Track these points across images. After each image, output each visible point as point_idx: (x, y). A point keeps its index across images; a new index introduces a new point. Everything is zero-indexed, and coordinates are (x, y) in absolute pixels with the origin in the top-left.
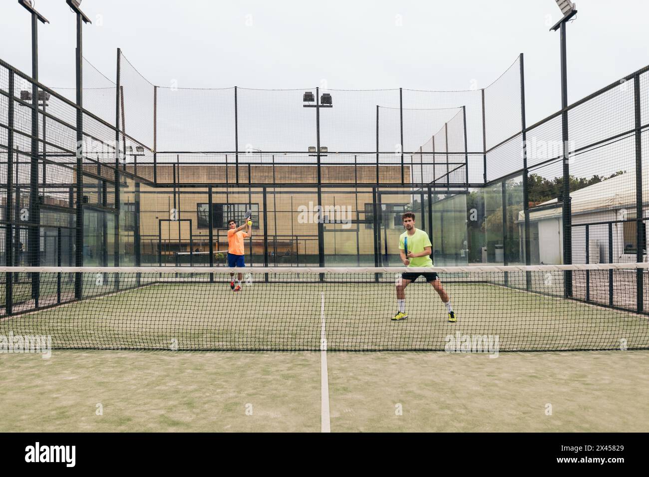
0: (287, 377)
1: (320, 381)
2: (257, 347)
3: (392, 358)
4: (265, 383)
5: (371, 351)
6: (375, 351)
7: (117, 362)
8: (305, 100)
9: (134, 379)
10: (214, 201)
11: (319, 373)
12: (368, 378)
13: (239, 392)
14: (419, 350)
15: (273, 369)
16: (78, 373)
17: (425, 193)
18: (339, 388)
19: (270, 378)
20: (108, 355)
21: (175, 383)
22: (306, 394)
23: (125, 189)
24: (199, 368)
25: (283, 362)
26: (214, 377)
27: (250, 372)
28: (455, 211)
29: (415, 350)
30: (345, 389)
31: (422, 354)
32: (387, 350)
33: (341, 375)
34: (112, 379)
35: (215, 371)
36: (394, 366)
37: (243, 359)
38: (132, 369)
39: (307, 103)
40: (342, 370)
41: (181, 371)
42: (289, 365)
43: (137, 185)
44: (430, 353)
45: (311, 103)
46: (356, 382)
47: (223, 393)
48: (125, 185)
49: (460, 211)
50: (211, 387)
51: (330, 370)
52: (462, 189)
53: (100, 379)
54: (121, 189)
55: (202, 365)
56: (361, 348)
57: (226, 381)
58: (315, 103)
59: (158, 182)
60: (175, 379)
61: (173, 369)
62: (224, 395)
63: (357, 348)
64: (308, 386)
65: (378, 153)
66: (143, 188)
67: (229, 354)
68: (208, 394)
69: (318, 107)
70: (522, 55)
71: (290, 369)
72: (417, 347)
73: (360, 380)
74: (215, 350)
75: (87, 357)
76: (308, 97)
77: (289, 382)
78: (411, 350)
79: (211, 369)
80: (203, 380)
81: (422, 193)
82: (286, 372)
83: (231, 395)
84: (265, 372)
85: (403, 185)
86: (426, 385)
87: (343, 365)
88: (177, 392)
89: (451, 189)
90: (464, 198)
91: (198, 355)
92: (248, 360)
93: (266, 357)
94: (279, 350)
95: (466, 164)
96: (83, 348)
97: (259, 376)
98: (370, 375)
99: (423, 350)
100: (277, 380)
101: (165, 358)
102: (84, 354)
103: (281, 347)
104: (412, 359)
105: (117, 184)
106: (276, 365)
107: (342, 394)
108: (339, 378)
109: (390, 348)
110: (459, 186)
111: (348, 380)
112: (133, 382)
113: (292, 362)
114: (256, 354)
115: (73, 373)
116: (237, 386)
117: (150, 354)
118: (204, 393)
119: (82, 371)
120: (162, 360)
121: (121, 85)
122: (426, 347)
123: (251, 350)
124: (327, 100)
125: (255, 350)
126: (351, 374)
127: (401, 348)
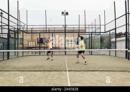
0: (58, 78)
1: (67, 80)
2: (50, 70)
3: (85, 73)
4: (52, 80)
5: (80, 71)
6: (81, 71)
7: (14, 74)
8: (62, 13)
9: (18, 79)
10: (41, 38)
11: (67, 77)
12: (80, 79)
13: (45, 83)
14: (92, 71)
15: (55, 76)
16: (3, 77)
17: (90, 34)
18: (72, 81)
19: (54, 78)
20: (12, 72)
21: (28, 80)
22: (64, 83)
23: (20, 34)
24: (35, 76)
25: (57, 74)
26: (39, 78)
27: (48, 77)
28: (97, 39)
29: (91, 71)
30: (74, 82)
31: (93, 72)
32: (84, 71)
33: (73, 78)
34: (12, 79)
35: (39, 76)
36: (87, 75)
37: (47, 73)
38: (18, 76)
39: (62, 14)
40: (73, 76)
41: (30, 76)
42: (59, 75)
43: (23, 33)
44: (95, 72)
45: (63, 14)
46: (77, 80)
47: (41, 83)
48: (20, 33)
49: (98, 39)
50: (38, 81)
51: (69, 76)
52: (99, 33)
53: (9, 79)
54: (19, 34)
55: (36, 75)
56: (77, 70)
57: (42, 80)
58: (64, 14)
59: (28, 32)
60: (28, 79)
61: (28, 76)
62: (41, 84)
63: (76, 70)
64: (64, 81)
65: (79, 25)
66: (24, 34)
67: (43, 72)
68: (37, 83)
69: (65, 15)
70: (114, 2)
71: (59, 76)
72: (92, 70)
73: (78, 79)
74: (40, 71)
75: (7, 73)
76: (63, 13)
77: (59, 80)
78: (90, 71)
79: (38, 76)
80: (36, 79)
81: (89, 35)
82: (58, 77)
83: (43, 83)
84: (53, 77)
85: (85, 32)
86: (97, 81)
87: (73, 75)
88: (29, 83)
89: (96, 33)
90: (100, 35)
91: (35, 72)
92: (48, 74)
93: (53, 73)
94: (56, 71)
95: (100, 28)
96: (6, 71)
97: (51, 78)
98: (81, 78)
99: (93, 71)
100: (56, 79)
101: (27, 73)
102: (6, 72)
103: (56, 70)
104: (91, 73)
105: (18, 33)
106: (55, 75)
107: (74, 83)
108: (72, 79)
109: (85, 70)
110: (98, 33)
111: (75, 79)
112: (17, 80)
113: (59, 74)
114: (50, 72)
115: (2, 77)
116: (45, 81)
117: (23, 72)
118: (36, 83)
119: (5, 77)
120: (26, 74)
121: (19, 10)
122: (94, 70)
123: (49, 71)
124: (67, 13)
125: (50, 71)
126: (75, 77)
127: (88, 70)
